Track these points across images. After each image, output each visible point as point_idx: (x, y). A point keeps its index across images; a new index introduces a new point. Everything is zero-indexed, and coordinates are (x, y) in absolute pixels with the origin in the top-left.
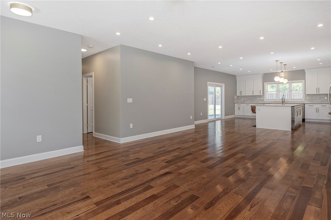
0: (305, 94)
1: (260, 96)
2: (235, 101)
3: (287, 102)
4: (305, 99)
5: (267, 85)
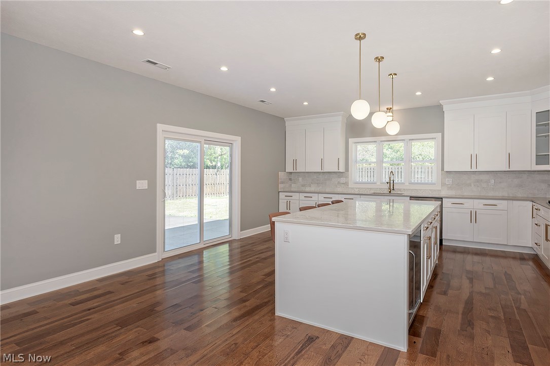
1: (339, 174)
3: (400, 190)
4: (443, 184)
5: (357, 144)
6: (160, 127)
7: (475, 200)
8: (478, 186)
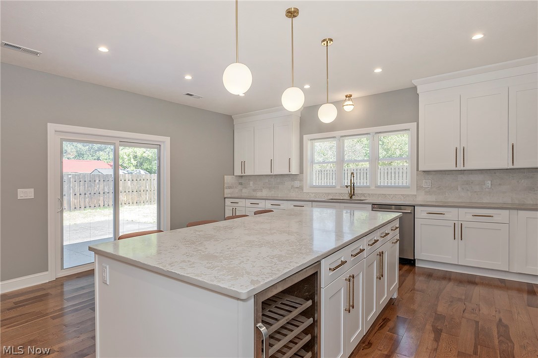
0: (418, 170)
1: (291, 177)
2: (227, 191)
3: (363, 195)
4: (419, 188)
5: (313, 141)
6: (51, 127)
7: (460, 209)
8: (468, 190)
